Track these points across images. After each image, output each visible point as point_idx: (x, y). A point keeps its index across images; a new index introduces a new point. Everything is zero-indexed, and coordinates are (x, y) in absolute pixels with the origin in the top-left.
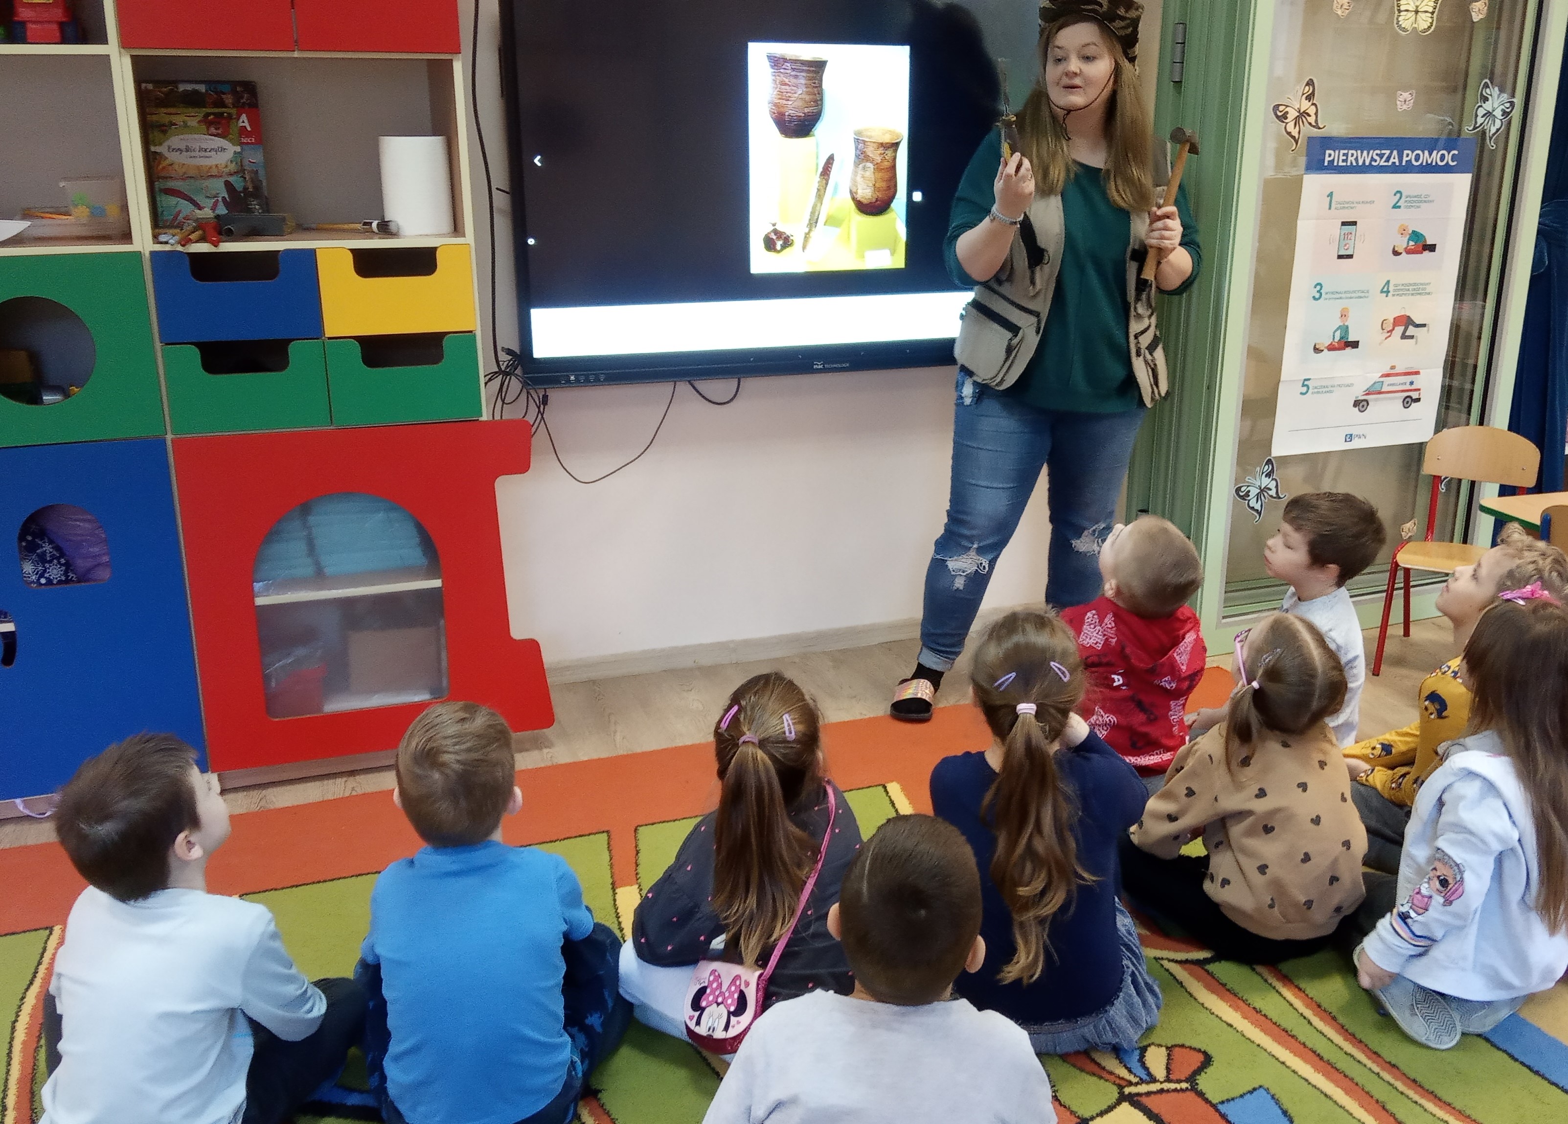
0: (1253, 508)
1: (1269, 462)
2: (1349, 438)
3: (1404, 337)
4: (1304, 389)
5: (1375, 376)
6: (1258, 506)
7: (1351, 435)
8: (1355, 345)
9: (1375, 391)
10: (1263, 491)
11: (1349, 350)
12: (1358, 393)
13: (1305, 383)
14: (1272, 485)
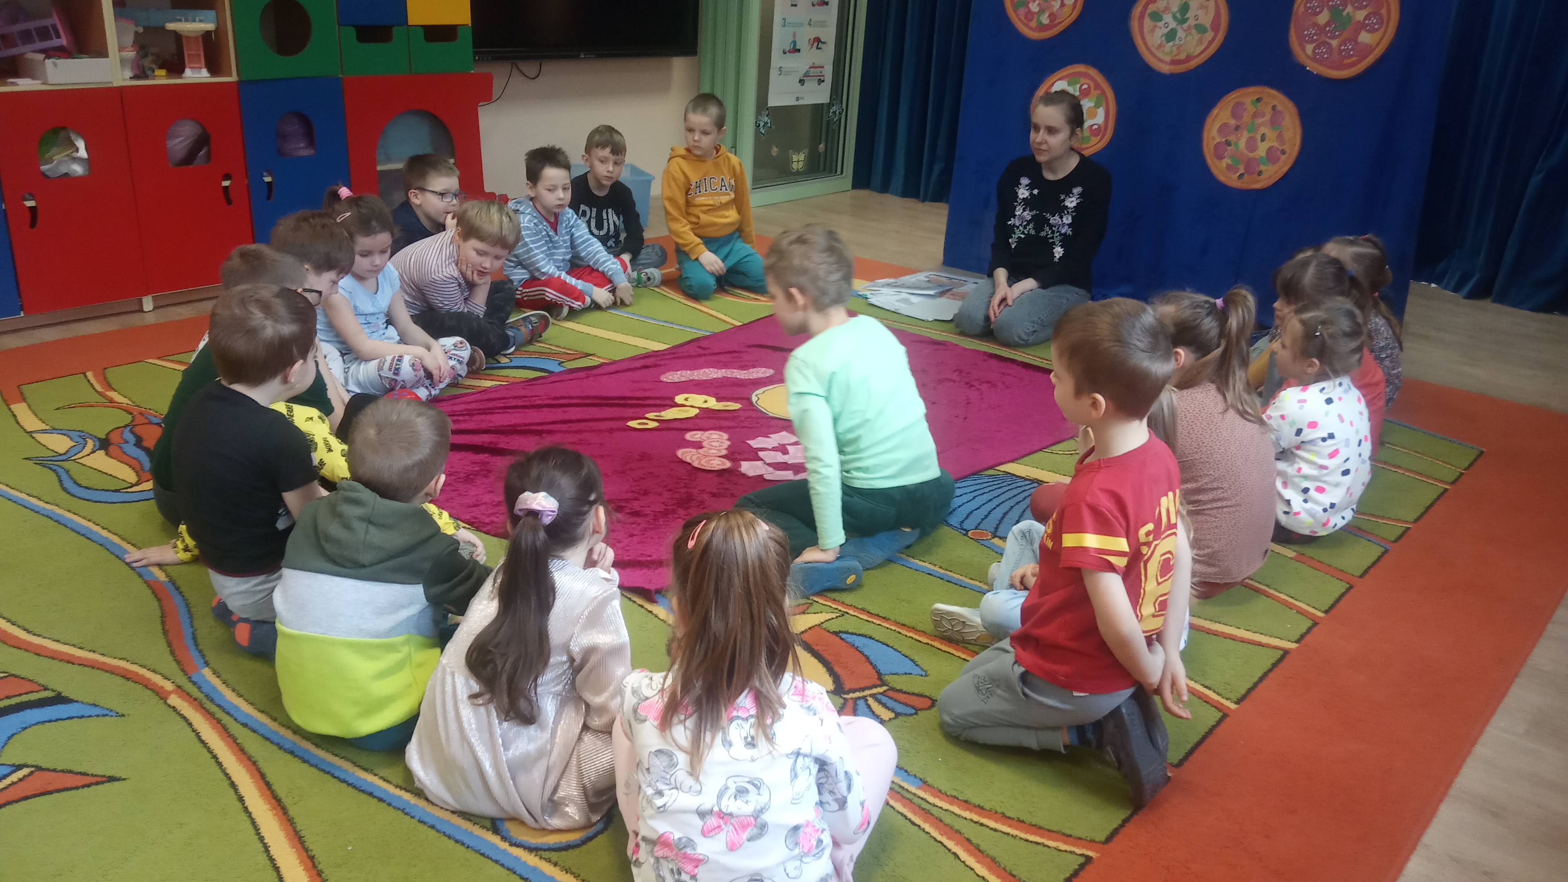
0: (762, 133)
2: (797, 99)
3: (817, 48)
4: (779, 74)
5: (807, 68)
8: (799, 51)
9: (807, 75)
10: (765, 124)
11: (796, 54)
12: (801, 76)
13: (780, 69)
14: (769, 121)
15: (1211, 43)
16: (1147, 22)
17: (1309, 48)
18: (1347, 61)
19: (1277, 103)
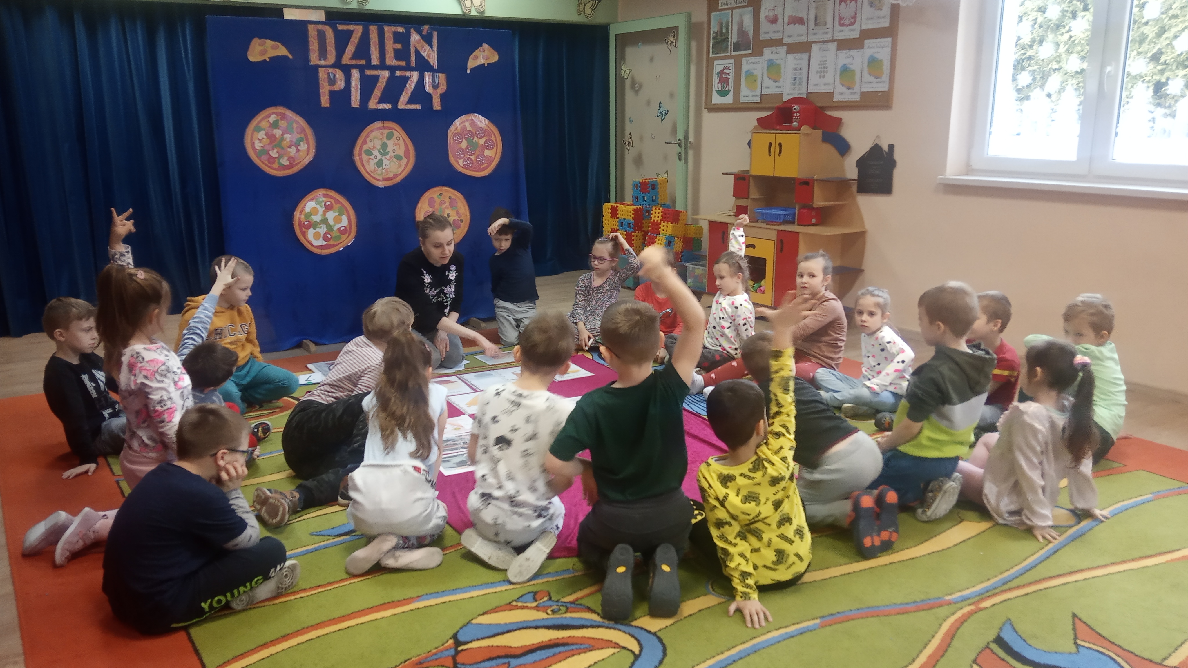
15: (406, 165)
16: (364, 157)
17: (461, 162)
18: (482, 167)
19: (451, 195)
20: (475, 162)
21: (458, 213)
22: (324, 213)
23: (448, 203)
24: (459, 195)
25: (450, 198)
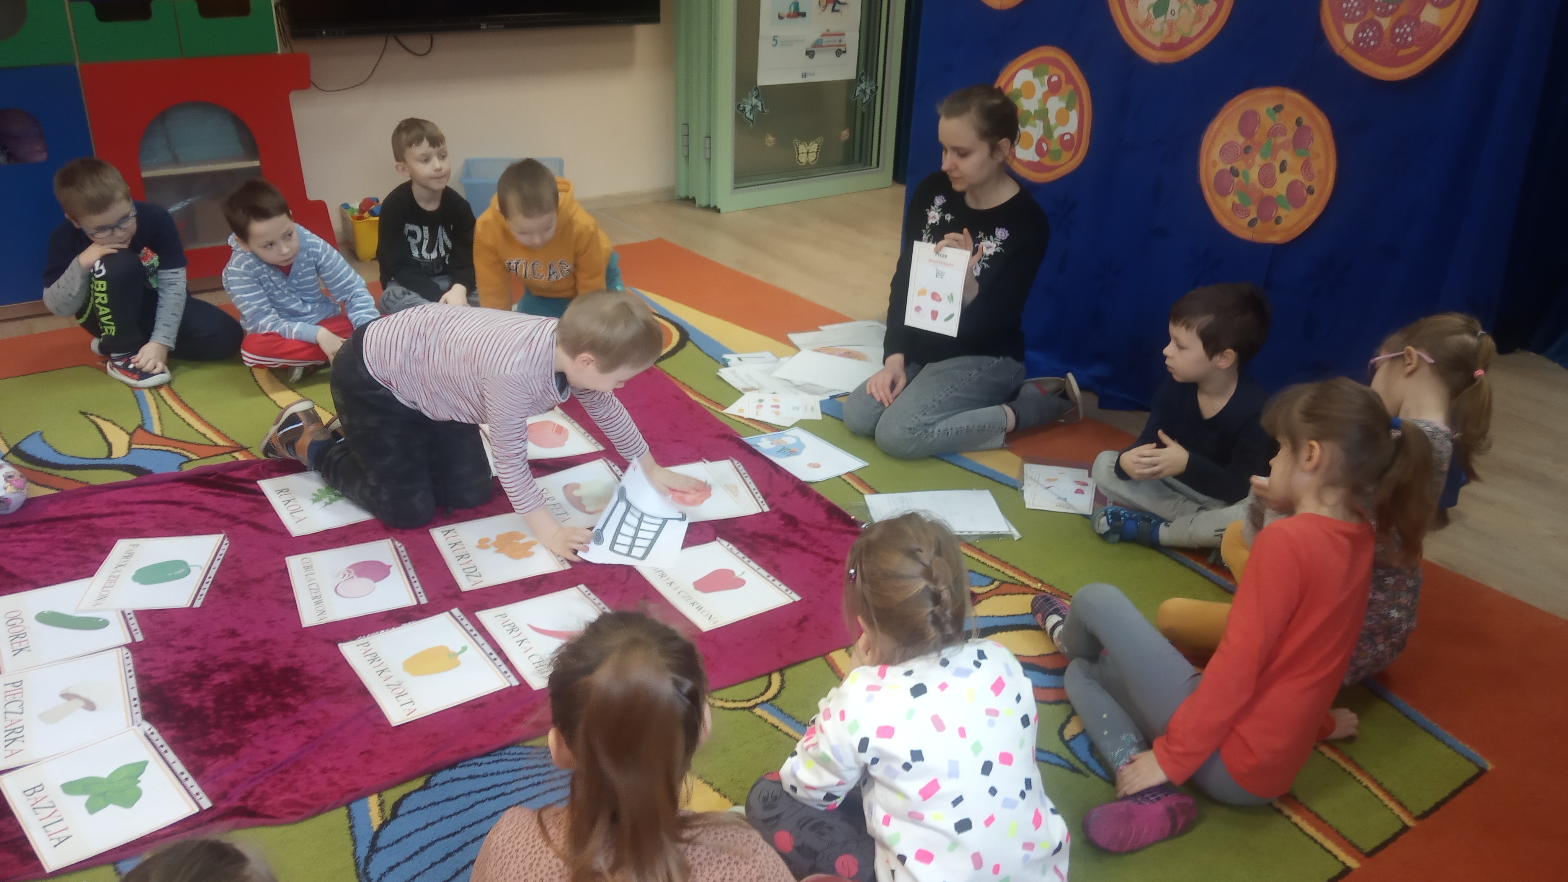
0: (748, 119)
1: (756, 89)
2: (804, 75)
3: (833, 10)
4: (775, 42)
5: (818, 36)
6: (751, 118)
7: (805, 73)
8: (804, 15)
9: (818, 44)
10: (754, 107)
11: (800, 19)
12: (808, 45)
13: (775, 38)
14: (759, 104)
17: (1350, 31)
18: (1403, 53)
19: (1300, 114)
20: (1387, 35)
21: (1306, 167)
22: (1045, 97)
23: (1290, 135)
24: (1322, 120)
25: (1299, 122)
